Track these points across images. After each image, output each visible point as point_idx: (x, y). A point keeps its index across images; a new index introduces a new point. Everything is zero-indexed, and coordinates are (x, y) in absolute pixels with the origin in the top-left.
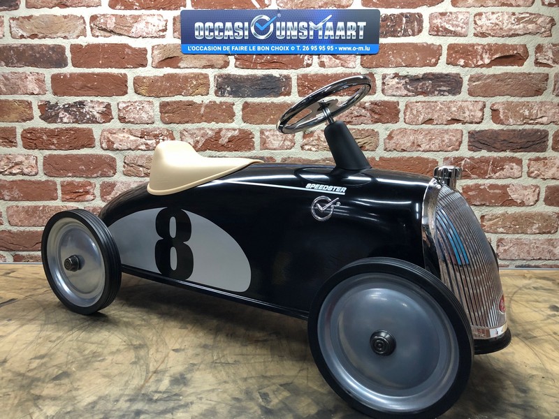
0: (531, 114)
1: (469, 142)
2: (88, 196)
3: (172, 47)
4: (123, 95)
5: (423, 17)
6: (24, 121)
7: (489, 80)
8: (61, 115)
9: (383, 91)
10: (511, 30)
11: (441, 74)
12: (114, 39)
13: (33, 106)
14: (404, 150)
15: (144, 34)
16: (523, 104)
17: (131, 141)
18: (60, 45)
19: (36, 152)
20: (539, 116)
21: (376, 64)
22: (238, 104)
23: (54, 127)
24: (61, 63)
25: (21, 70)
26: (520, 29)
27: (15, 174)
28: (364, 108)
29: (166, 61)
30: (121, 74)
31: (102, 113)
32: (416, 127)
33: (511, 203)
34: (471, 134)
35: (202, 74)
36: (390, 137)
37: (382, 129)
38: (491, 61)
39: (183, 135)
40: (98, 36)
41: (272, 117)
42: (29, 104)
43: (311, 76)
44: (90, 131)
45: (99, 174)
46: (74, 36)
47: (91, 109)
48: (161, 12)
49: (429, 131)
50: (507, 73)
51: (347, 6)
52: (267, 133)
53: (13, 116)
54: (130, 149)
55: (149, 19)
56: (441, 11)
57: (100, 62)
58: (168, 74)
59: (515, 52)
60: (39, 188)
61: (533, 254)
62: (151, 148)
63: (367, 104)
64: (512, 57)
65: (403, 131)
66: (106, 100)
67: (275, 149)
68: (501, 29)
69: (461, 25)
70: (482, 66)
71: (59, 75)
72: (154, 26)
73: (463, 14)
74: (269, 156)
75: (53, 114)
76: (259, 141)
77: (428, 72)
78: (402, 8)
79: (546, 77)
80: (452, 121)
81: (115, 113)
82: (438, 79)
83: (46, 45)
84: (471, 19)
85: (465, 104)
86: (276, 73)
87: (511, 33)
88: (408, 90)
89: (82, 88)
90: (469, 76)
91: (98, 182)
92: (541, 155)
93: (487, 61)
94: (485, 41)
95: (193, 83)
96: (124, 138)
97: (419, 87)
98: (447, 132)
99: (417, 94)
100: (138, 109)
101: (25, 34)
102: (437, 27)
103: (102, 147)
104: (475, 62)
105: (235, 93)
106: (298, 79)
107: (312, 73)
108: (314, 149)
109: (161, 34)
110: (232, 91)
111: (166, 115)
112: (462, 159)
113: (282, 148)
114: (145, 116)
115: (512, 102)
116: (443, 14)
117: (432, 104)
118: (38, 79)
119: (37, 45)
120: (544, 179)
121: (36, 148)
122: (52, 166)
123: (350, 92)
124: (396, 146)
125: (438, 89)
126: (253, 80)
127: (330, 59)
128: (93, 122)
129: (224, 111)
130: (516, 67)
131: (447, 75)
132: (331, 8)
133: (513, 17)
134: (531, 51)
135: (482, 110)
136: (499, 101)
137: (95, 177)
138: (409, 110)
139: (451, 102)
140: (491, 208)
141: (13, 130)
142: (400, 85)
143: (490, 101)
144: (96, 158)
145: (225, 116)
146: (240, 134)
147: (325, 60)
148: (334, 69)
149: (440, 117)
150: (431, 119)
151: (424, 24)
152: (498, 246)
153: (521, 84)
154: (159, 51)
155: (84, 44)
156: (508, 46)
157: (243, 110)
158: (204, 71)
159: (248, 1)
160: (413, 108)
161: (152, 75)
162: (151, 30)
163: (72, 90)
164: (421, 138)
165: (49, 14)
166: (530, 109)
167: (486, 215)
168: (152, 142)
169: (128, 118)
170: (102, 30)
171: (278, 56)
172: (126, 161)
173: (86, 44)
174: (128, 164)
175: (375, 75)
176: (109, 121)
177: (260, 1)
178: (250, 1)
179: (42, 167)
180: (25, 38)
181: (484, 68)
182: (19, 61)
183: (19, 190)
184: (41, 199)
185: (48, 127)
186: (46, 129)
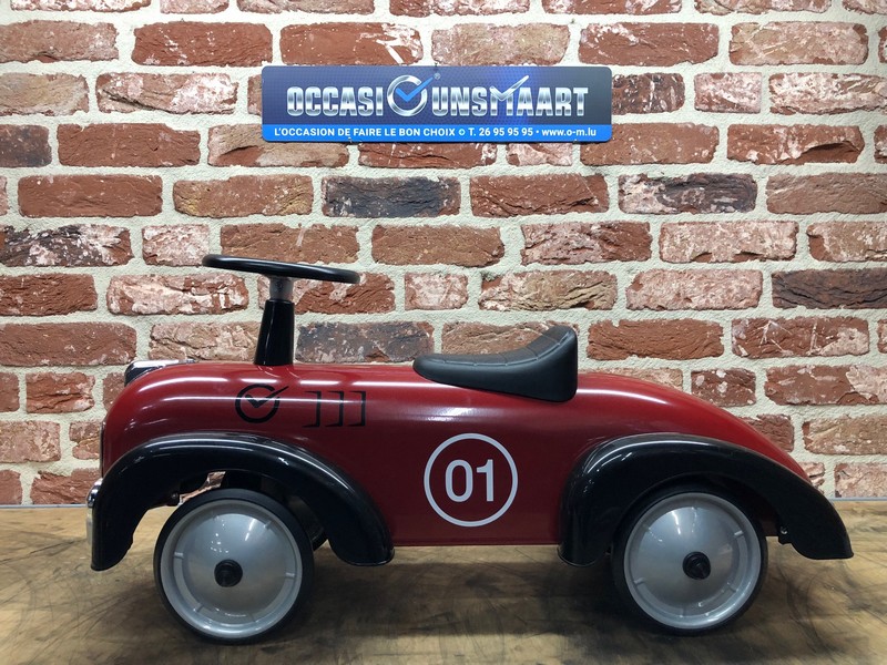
0: (876, 244)
1: (774, 298)
2: (79, 401)
3: (246, 129)
4: (153, 214)
5: (685, 81)
7: (801, 186)
8: (33, 252)
9: (621, 204)
10: (831, 102)
11: (720, 176)
12: (140, 117)
14: (662, 308)
15: (196, 106)
16: (862, 227)
17: (166, 297)
18: (38, 127)
21: (608, 159)
22: (365, 229)
23: (19, 274)
24: (41, 158)
26: (847, 100)
28: (589, 234)
29: (235, 154)
30: (151, 177)
31: (113, 248)
32: (681, 267)
33: (855, 399)
34: (777, 278)
35: (299, 177)
36: (637, 284)
37: (623, 272)
38: (803, 153)
39: (264, 285)
40: (109, 111)
41: (426, 251)
43: (494, 180)
44: (89, 280)
45: (102, 359)
46: (66, 111)
47: (91, 241)
48: (227, 69)
49: (705, 275)
50: (831, 174)
51: (555, 62)
54: (162, 312)
55: (206, 82)
56: (713, 72)
57: (113, 156)
58: (238, 177)
59: (842, 139)
62: (202, 310)
63: (594, 228)
64: (837, 147)
65: (659, 275)
66: (120, 223)
67: (431, 309)
68: (816, 100)
69: (749, 93)
70: (789, 162)
71: (35, 179)
72: (214, 93)
73: (751, 76)
74: (421, 320)
75: (19, 249)
76: (403, 295)
77: (698, 172)
78: (648, 65)
80: (744, 256)
81: (136, 247)
82: (714, 183)
83: (12, 128)
84: (765, 85)
85: (763, 227)
86: (432, 175)
87: (832, 108)
88: (665, 203)
89: (75, 202)
90: (767, 179)
91: (99, 375)
93: (796, 154)
94: (790, 120)
95: (283, 193)
96: (152, 293)
97: (683, 198)
98: (735, 274)
99: (681, 209)
100: (180, 239)
102: (709, 97)
103: (110, 310)
104: (776, 155)
105: (360, 210)
106: (471, 186)
107: (497, 175)
108: (501, 307)
109: (227, 106)
110: (353, 207)
111: (233, 249)
112: (763, 322)
113: (444, 306)
114: (192, 252)
115: (843, 223)
116: (717, 76)
117: (708, 227)
122: (11, 346)
123: (564, 207)
124: (648, 300)
125: (716, 200)
126: (392, 187)
127: (528, 151)
128: (96, 265)
129: (339, 241)
130: (845, 164)
131: (730, 177)
132: (526, 65)
133: (835, 82)
134: (868, 137)
135: (793, 236)
136: (821, 220)
137: (95, 366)
138: (668, 237)
139: (739, 222)
140: (820, 410)
142: (649, 195)
143: (805, 221)
144: (98, 331)
145: (340, 251)
146: (368, 281)
147: (518, 153)
148: (534, 167)
149: (722, 249)
150: (706, 253)
151: (686, 92)
152: (838, 478)
153: (856, 192)
154: (221, 137)
155: (84, 125)
156: (829, 128)
157: (374, 238)
158: (303, 172)
159: (383, 52)
160: (675, 233)
161: (209, 179)
162: (207, 101)
163: (57, 206)
164: (691, 285)
165: (20, 71)
166: (875, 234)
167: (812, 421)
168: (205, 299)
169: (162, 256)
170: (118, 100)
171: (435, 146)
172: (154, 334)
173: (87, 125)
174: (158, 341)
175: (605, 178)
176: (125, 262)
177: (402, 51)
178: (386, 52)
181: (792, 166)
185: (8, 274)
186: (3, 277)
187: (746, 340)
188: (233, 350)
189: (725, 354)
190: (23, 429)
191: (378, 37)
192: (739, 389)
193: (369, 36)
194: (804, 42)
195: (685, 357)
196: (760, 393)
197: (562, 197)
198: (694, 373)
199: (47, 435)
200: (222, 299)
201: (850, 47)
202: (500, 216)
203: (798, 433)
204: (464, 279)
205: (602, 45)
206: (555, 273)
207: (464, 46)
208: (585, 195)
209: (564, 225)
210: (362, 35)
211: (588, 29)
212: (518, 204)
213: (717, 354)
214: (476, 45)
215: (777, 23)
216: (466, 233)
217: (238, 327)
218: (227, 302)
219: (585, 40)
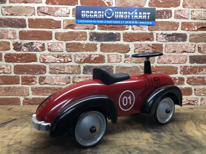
1: (190, 60)
2: (33, 82)
3: (72, 20)
4: (50, 40)
5: (172, 11)
6: (6, 50)
7: (197, 36)
8: (23, 48)
9: (157, 40)
10: (205, 17)
11: (179, 33)
12: (47, 17)
14: (165, 63)
15: (60, 15)
17: (53, 59)
18: (24, 19)
19: (11, 64)
21: (154, 29)
22: (99, 44)
23: (19, 53)
24: (24, 26)
25: (5, 29)
27: (1, 73)
28: (149, 46)
29: (69, 26)
30: (50, 31)
31: (41, 47)
32: (169, 54)
34: (191, 57)
35: (84, 32)
36: (159, 58)
38: (198, 29)
39: (76, 56)
40: (40, 15)
41: (112, 49)
42: (9, 43)
43: (128, 33)
44: (35, 55)
45: (39, 73)
46: (30, 15)
47: (36, 46)
48: (68, 6)
49: (174, 56)
50: (204, 34)
51: (143, 6)
53: (1, 48)
54: (52, 62)
55: (63, 9)
56: (179, 9)
57: (41, 26)
58: (70, 32)
60: (11, 79)
62: (62, 62)
63: (150, 45)
64: (205, 28)
65: (165, 56)
66: (43, 42)
67: (113, 63)
68: (201, 17)
69: (186, 15)
70: (195, 30)
71: (23, 31)
72: (64, 12)
73: (187, 11)
74: (111, 65)
75: (19, 47)
76: (107, 59)
77: (174, 32)
78: (164, 8)
80: (183, 52)
81: (46, 47)
82: (178, 35)
83: (17, 19)
84: (190, 13)
85: (188, 45)
86: (114, 32)
87: (205, 19)
88: (166, 39)
89: (32, 37)
90: (190, 34)
91: (38, 76)
93: (196, 29)
94: (195, 21)
95: (80, 35)
96: (50, 58)
97: (170, 38)
98: (181, 56)
99: (170, 41)
100: (56, 46)
101: (8, 14)
102: (177, 15)
103: (40, 62)
104: (192, 29)
105: (98, 40)
106: (123, 35)
107: (129, 32)
108: (129, 62)
109: (67, 15)
110: (96, 39)
111: (69, 48)
112: (187, 67)
113: (116, 62)
114: (59, 49)
116: (180, 11)
117: (176, 45)
118: (13, 33)
119: (13, 18)
121: (11, 62)
122: (18, 70)
123: (144, 40)
124: (162, 61)
125: (178, 39)
126: (105, 35)
127: (136, 27)
128: (37, 51)
129: (93, 47)
131: (181, 34)
132: (136, 7)
133: (205, 13)
136: (201, 44)
137: (37, 74)
138: (167, 47)
139: (183, 44)
140: (198, 86)
141: (1, 54)
142: (163, 38)
143: (197, 44)
144: (38, 66)
145: (93, 49)
146: (99, 56)
147: (134, 27)
148: (138, 31)
149: (179, 50)
150: (175, 51)
151: (172, 14)
152: (201, 101)
154: (66, 22)
155: (34, 19)
156: (204, 23)
157: (101, 46)
158: (85, 31)
160: (168, 46)
161: (63, 32)
162: (63, 14)
163: (28, 37)
164: (171, 58)
165: (19, 5)
167: (196, 89)
168: (62, 60)
169: (52, 49)
170: (42, 13)
171: (115, 25)
172: (50, 67)
173: (35, 19)
174: (51, 69)
175: (153, 34)
176: (44, 51)
177: (108, 3)
178: (105, 3)
179: (13, 70)
180: (8, 15)
181: (195, 32)
182: (5, 25)
183: (2, 80)
184: (12, 84)
185: (17, 53)
186: (16, 53)
187: (183, 71)
188: (68, 71)
189: (178, 73)
190: (21, 88)
192: (181, 81)
194: (199, 3)
195: (169, 74)
196: (185, 82)
197: (144, 38)
199: (26, 90)
202: (129, 42)
203: (193, 91)
204: (121, 56)
205: (154, 3)
207: (122, 2)
208: (149, 37)
209: (144, 44)
212: (134, 39)
213: (176, 73)
214: (125, 2)
216: (122, 45)
217: (70, 66)
218: (67, 60)
219: (150, 1)
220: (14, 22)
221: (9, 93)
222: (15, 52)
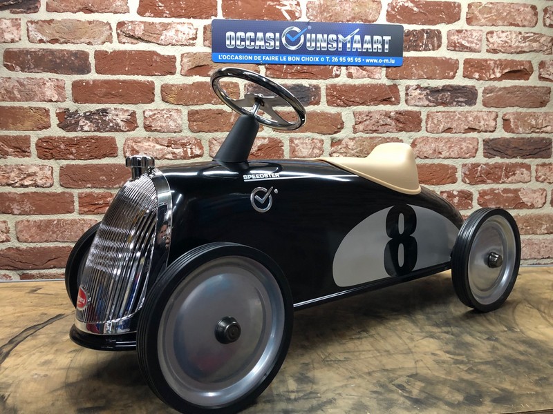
0: (537, 124)
1: (484, 149)
3: (202, 55)
4: (150, 103)
5: (442, 33)
6: (40, 129)
7: (500, 93)
8: (81, 123)
9: (406, 101)
10: (518, 47)
11: (459, 86)
12: (142, 46)
13: (51, 114)
14: (426, 157)
15: (174, 42)
16: (531, 115)
17: (157, 150)
18: (83, 51)
19: (52, 163)
20: (544, 125)
21: (400, 76)
23: (73, 136)
24: (84, 69)
25: (38, 76)
26: (526, 47)
27: (27, 186)
28: (389, 117)
29: (195, 69)
30: (148, 81)
31: (126, 121)
32: (437, 136)
33: (522, 206)
34: (486, 142)
35: (232, 83)
36: (414, 145)
37: (406, 137)
38: (503, 75)
39: (212, 143)
40: (124, 43)
42: (47, 112)
43: (339, 86)
44: (113, 139)
45: (121, 184)
46: (99, 42)
47: (114, 117)
48: (192, 20)
49: (449, 140)
50: (516, 86)
51: (373, 21)
52: (296, 142)
53: (28, 124)
54: (156, 158)
55: (179, 27)
56: (458, 29)
57: (127, 69)
58: (198, 82)
59: (522, 67)
60: (54, 200)
61: (542, 253)
62: (178, 157)
63: (392, 114)
64: (519, 72)
65: (425, 139)
66: (131, 108)
67: (304, 157)
68: (510, 46)
69: (475, 41)
70: (495, 79)
71: (82, 81)
72: (184, 34)
73: (478, 31)
75: (73, 122)
76: (288, 150)
77: (447, 84)
78: (423, 24)
79: (549, 91)
80: (469, 130)
81: (140, 121)
82: (456, 90)
83: (68, 52)
84: (484, 37)
85: (480, 114)
86: (306, 83)
87: (520, 49)
88: (430, 101)
89: (106, 95)
90: (483, 88)
92: (547, 161)
93: (498, 75)
94: (496, 57)
96: (150, 147)
97: (439, 98)
98: (464, 140)
99: (438, 104)
100: (165, 117)
101: (44, 39)
102: (455, 43)
103: (126, 157)
104: (488, 75)
106: (327, 89)
107: (341, 83)
109: (191, 42)
111: (195, 123)
112: (478, 165)
113: (310, 156)
114: (172, 125)
115: (521, 113)
116: (459, 32)
117: (451, 114)
118: (57, 86)
119: (58, 51)
120: (550, 183)
121: (53, 157)
122: (69, 177)
123: (376, 102)
124: (419, 153)
125: (456, 100)
127: (358, 71)
128: (117, 131)
130: (523, 81)
131: (464, 87)
132: (358, 22)
133: (520, 36)
134: (536, 67)
135: (495, 119)
136: (510, 111)
137: (117, 188)
138: (430, 119)
139: (467, 112)
141: (27, 140)
142: (421, 96)
143: (502, 111)
144: (119, 168)
146: (270, 142)
147: (353, 72)
148: (361, 79)
149: (458, 126)
150: (450, 128)
151: (442, 40)
153: (528, 96)
154: (188, 59)
155: (110, 51)
156: (516, 61)
158: (234, 80)
159: (279, 13)
160: (434, 117)
161: (181, 83)
162: (180, 38)
163: (95, 97)
164: (441, 145)
165: (72, 18)
166: (536, 119)
168: (179, 151)
169: (155, 126)
170: (129, 37)
171: (307, 67)
173: (112, 51)
175: (398, 87)
176: (134, 130)
177: (290, 12)
178: (281, 13)
179: (58, 178)
180: (44, 42)
181: (496, 82)
182: (37, 66)
183: (30, 204)
184: (56, 212)
185: (67, 136)
186: (64, 137)
187: (469, 175)
189: (458, 182)
190: (77, 223)
191: (277, 5)
192: (464, 200)
193: (272, 4)
194: (505, 14)
195: (437, 184)
196: (475, 202)
197: (376, 97)
198: (442, 192)
199: (90, 227)
200: (189, 151)
201: (528, 18)
202: (342, 106)
204: (322, 141)
205: (399, 13)
206: (371, 138)
207: (324, 11)
208: (387, 96)
209: (376, 112)
210: (268, 3)
211: (392, 3)
212: (352, 100)
213: (454, 182)
214: (331, 11)
215: (491, 3)
216: (323, 115)
218: (192, 153)
219: (390, 9)
220: (60, 58)
221: (47, 234)
222: (61, 133)
